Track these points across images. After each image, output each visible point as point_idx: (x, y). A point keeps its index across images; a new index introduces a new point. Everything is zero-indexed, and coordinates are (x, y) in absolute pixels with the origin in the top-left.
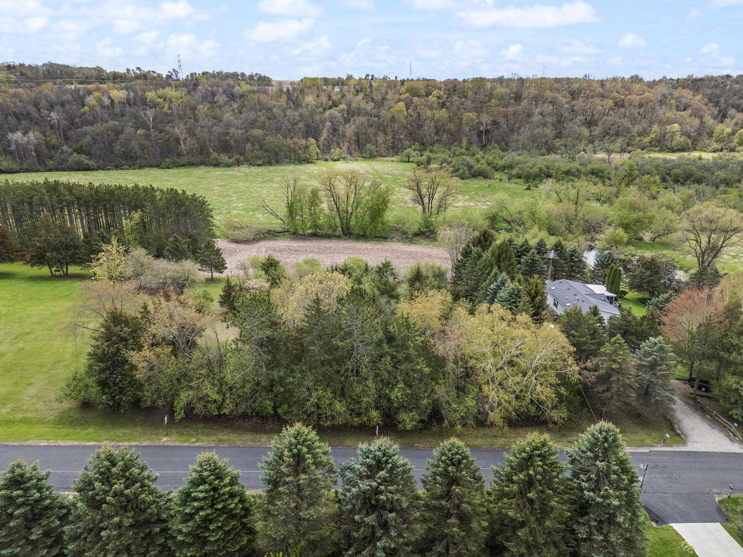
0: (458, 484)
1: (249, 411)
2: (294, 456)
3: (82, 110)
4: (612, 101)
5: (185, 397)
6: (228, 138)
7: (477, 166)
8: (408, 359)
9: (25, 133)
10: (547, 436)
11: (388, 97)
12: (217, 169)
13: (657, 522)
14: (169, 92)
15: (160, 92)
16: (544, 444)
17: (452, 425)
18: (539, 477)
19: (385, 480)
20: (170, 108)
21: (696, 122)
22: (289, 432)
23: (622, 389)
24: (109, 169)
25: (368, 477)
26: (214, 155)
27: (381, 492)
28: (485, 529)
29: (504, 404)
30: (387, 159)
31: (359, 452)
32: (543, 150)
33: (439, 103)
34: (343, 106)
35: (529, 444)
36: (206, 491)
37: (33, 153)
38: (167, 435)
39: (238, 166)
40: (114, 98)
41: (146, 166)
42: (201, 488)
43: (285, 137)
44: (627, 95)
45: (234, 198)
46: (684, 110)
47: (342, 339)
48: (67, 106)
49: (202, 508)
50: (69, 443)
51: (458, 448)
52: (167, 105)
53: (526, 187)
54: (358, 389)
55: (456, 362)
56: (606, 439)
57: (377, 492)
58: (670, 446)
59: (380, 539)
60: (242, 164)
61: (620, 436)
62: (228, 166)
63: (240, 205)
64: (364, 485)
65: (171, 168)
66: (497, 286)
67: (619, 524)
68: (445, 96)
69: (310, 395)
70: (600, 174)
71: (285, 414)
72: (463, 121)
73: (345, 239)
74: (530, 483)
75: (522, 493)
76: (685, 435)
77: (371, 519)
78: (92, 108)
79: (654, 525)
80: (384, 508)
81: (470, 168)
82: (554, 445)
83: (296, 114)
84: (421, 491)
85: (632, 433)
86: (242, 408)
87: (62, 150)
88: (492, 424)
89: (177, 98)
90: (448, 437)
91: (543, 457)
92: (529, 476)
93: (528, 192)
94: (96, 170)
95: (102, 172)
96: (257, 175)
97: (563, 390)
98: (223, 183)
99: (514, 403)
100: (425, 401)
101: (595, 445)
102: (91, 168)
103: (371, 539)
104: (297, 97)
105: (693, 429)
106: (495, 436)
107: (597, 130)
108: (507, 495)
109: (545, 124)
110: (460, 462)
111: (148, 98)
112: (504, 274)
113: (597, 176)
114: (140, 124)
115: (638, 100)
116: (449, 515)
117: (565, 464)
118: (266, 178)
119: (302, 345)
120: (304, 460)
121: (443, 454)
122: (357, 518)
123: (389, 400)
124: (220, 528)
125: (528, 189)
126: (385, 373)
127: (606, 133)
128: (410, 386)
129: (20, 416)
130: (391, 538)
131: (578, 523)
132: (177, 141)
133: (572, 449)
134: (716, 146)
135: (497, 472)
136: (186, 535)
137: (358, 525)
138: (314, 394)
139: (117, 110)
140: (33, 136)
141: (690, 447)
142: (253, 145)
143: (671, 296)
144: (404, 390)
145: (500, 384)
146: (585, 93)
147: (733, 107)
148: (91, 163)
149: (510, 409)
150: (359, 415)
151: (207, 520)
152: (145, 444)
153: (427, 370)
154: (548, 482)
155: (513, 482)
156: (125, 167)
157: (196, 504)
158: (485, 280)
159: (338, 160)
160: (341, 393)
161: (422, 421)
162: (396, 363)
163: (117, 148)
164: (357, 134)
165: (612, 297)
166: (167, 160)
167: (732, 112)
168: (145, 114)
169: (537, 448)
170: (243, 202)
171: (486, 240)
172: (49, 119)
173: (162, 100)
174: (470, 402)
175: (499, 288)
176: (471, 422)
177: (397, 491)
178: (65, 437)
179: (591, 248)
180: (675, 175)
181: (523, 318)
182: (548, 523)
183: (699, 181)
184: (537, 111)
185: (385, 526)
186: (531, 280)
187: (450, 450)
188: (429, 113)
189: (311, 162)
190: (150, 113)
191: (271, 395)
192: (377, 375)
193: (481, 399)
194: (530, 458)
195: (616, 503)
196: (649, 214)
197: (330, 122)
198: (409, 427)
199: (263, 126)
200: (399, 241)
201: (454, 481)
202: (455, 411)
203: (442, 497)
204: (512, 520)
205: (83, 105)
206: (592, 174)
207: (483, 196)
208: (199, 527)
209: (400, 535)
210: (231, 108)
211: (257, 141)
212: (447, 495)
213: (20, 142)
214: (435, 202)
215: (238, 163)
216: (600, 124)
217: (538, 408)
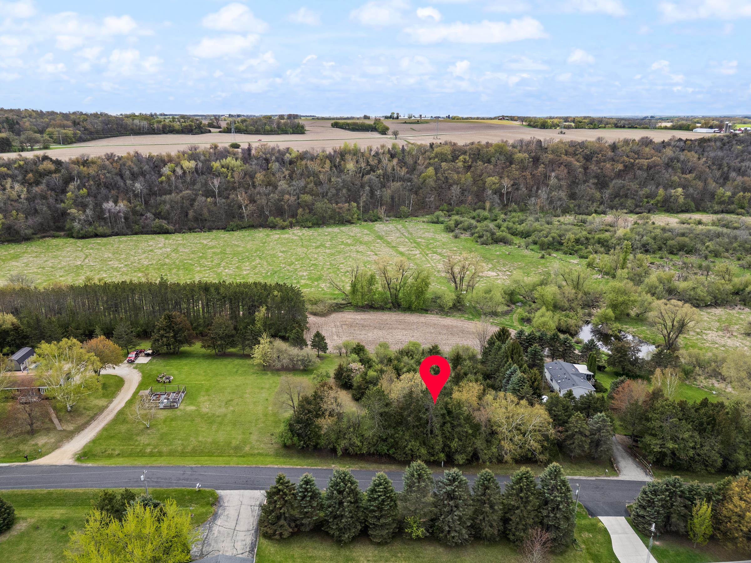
0: (489, 489)
1: (375, 452)
2: (418, 475)
3: (160, 179)
4: (622, 165)
5: (343, 443)
6: (283, 203)
7: (499, 234)
8: (460, 425)
9: (116, 202)
10: (529, 469)
11: (419, 162)
12: (274, 232)
13: (592, 516)
14: (230, 161)
15: (224, 161)
16: (528, 472)
17: (484, 462)
18: (525, 487)
19: (457, 486)
20: (233, 177)
21: (700, 184)
22: (414, 464)
23: (580, 443)
24: (184, 233)
25: (450, 485)
26: (271, 219)
27: (456, 491)
28: (501, 510)
29: (513, 451)
30: (418, 219)
31: (445, 474)
32: (559, 211)
33: (465, 167)
34: (380, 172)
35: (521, 472)
36: (383, 488)
37: (123, 220)
38: (333, 464)
39: (291, 228)
40: (185, 168)
41: (214, 229)
42: (381, 487)
43: (330, 201)
44: (637, 159)
45: (298, 266)
46: (690, 172)
47: (424, 413)
48: (148, 176)
49: (381, 496)
50: (288, 467)
51: (489, 473)
52: (230, 174)
53: (540, 255)
54: (433, 441)
55: (486, 426)
56: (555, 471)
57: (454, 491)
58: (609, 477)
59: (455, 511)
60: (294, 226)
61: (562, 469)
62: (283, 228)
63: (305, 274)
64: (449, 488)
65: (235, 231)
66: (511, 372)
67: (560, 509)
68: (470, 160)
69: (407, 444)
70: (605, 244)
71: (394, 453)
72: (487, 185)
73: (395, 311)
74: (521, 490)
75: (518, 495)
76: (619, 471)
77: (451, 503)
78: (168, 178)
79: (590, 517)
80: (457, 498)
81: (493, 234)
82: (532, 473)
83: (339, 179)
84: (472, 493)
85: (588, 468)
86: (372, 450)
87: (146, 217)
88: (506, 462)
89: (237, 167)
90: (484, 468)
91: (527, 478)
92: (521, 486)
93: (543, 261)
94: (174, 233)
95: (179, 235)
96: (310, 239)
97: (545, 444)
98: (284, 249)
99: (519, 450)
100: (470, 449)
101: (551, 473)
102: (170, 231)
103: (451, 512)
104: (339, 162)
105: (625, 467)
106: (508, 469)
107: (607, 193)
108: (511, 495)
109: (560, 187)
110: (490, 479)
111: (214, 167)
112: (515, 365)
113: (603, 245)
114: (209, 193)
115: (646, 164)
116: (485, 503)
117: (539, 482)
118: (319, 243)
119: (402, 416)
120: (423, 476)
121: (482, 476)
122: (446, 502)
123: (450, 447)
124: (388, 504)
125: (543, 257)
126: (447, 433)
127: (616, 195)
128: (461, 440)
129: (256, 452)
130: (460, 511)
131: (543, 509)
132: (240, 207)
133: (542, 475)
134: (716, 208)
135: (507, 485)
136: (375, 506)
137: (445, 506)
138: (410, 444)
139: (188, 179)
140: (122, 205)
141: (621, 478)
142: (304, 210)
143: (625, 379)
144: (458, 442)
145: (511, 440)
146: (597, 157)
147: (734, 170)
148: (171, 227)
149: (516, 454)
150: (433, 455)
151: (383, 501)
152: (325, 468)
153: (470, 431)
154: (528, 490)
155: (513, 489)
156: (197, 230)
157: (379, 494)
158: (504, 366)
159: (376, 221)
160: (424, 443)
161: (467, 460)
162: (453, 427)
163: (191, 213)
164: (392, 198)
165: (590, 375)
166: (231, 223)
167: (733, 174)
168: (213, 183)
169: (524, 474)
170: (306, 270)
171: (504, 334)
172: (134, 189)
173: (226, 170)
174: (494, 450)
175: (512, 373)
176: (494, 460)
177: (463, 491)
178: (284, 463)
179: (587, 323)
180: (670, 246)
181: (524, 402)
182: (529, 508)
183: (690, 252)
184: (553, 174)
185: (457, 506)
186: (532, 371)
187: (485, 474)
188: (456, 176)
189: (353, 223)
190: (216, 182)
191: (386, 443)
192: (443, 434)
193: (500, 448)
194: (521, 479)
195: (559, 499)
196: (632, 298)
197: (369, 186)
198: (461, 463)
199: (311, 193)
200: (437, 314)
201: (487, 488)
202: (486, 454)
203: (481, 495)
204: (514, 506)
205: (161, 176)
206: (599, 244)
207: (504, 265)
208: (380, 504)
209: (464, 511)
210: (283, 175)
211: (307, 206)
212: (484, 494)
213: (113, 210)
214: (465, 283)
215: (291, 226)
216: (611, 185)
217: (532, 454)
